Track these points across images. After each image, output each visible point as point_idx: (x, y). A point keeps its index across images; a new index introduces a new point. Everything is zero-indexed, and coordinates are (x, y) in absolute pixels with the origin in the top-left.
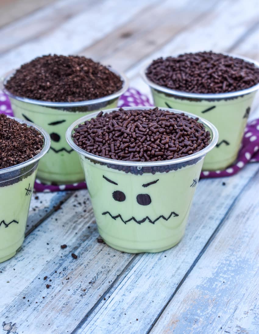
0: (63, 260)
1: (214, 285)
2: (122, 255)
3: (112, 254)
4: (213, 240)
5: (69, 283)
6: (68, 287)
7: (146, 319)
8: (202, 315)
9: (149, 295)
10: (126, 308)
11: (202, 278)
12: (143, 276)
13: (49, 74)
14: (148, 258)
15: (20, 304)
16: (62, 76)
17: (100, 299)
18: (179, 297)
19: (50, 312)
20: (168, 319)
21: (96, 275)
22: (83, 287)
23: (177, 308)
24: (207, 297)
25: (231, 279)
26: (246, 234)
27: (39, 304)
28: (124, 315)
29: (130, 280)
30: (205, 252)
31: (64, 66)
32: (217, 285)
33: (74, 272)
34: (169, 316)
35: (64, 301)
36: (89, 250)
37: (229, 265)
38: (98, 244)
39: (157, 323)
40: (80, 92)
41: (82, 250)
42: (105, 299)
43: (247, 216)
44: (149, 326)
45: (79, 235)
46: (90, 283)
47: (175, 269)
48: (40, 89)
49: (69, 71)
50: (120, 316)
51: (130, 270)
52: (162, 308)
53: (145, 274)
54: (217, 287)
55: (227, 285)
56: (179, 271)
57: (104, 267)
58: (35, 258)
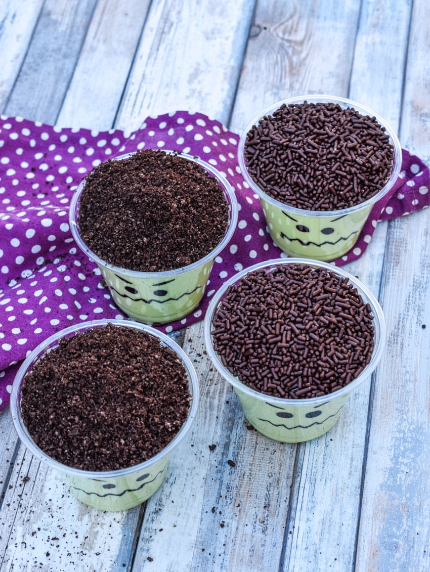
0: (220, 471)
1: (398, 480)
2: (282, 447)
3: (271, 449)
4: (375, 397)
5: (242, 513)
6: (244, 519)
7: (344, 555)
8: (400, 535)
9: (334, 513)
10: (317, 542)
11: (382, 470)
12: (318, 482)
14: (313, 446)
15: (203, 562)
17: (285, 532)
18: (368, 510)
19: (240, 568)
20: (366, 550)
21: (266, 492)
22: (260, 516)
23: (370, 527)
24: (396, 502)
25: (413, 464)
26: (408, 376)
27: (222, 555)
28: (319, 554)
29: (306, 492)
30: (372, 420)
32: (400, 478)
33: (241, 491)
34: (366, 544)
35: (248, 546)
36: (243, 447)
37: (405, 440)
38: (249, 432)
39: (357, 559)
41: (234, 447)
42: (291, 533)
43: (399, 341)
44: (351, 566)
45: (221, 420)
46: (265, 507)
47: (349, 461)
50: (316, 556)
51: (300, 474)
52: (355, 533)
53: (319, 477)
54: (403, 483)
55: (411, 477)
56: (354, 463)
57: (270, 475)
58: (187, 475)
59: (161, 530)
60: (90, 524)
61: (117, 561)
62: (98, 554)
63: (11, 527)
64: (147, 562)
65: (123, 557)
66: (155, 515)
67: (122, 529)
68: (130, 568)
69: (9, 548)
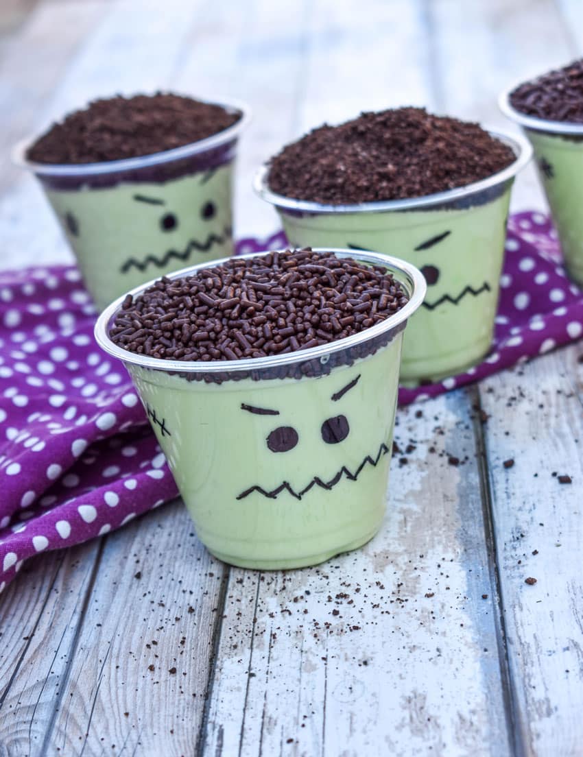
13: (377, 150)
16: (407, 148)
31: (402, 128)
40: (459, 168)
48: (380, 181)
49: (417, 134)
58: (553, 498)
59: (535, 553)
60: (400, 573)
61: (469, 595)
62: (428, 596)
63: (254, 602)
64: (527, 588)
65: (478, 591)
66: (515, 543)
67: (462, 566)
68: (497, 598)
69: (259, 621)
